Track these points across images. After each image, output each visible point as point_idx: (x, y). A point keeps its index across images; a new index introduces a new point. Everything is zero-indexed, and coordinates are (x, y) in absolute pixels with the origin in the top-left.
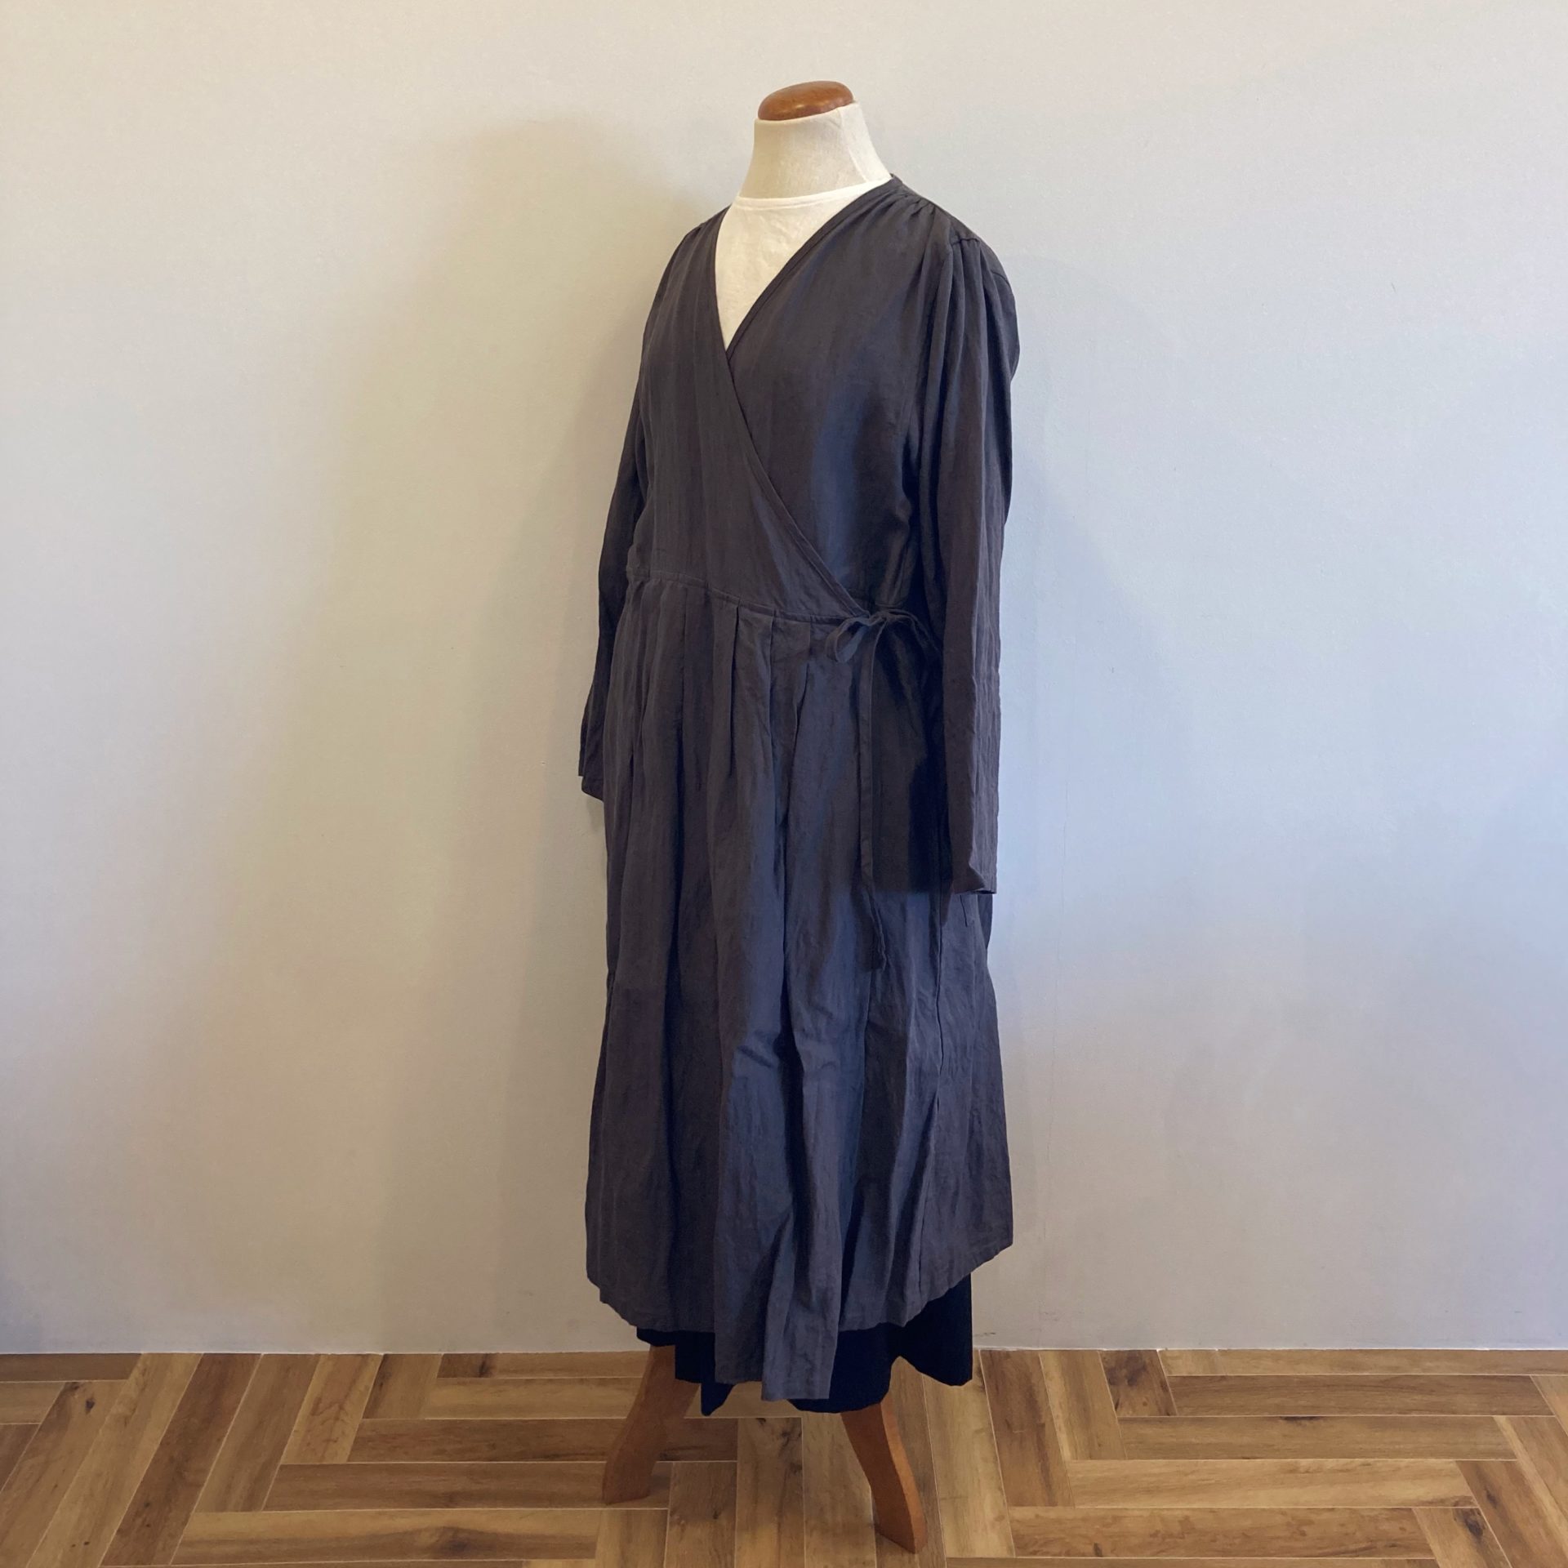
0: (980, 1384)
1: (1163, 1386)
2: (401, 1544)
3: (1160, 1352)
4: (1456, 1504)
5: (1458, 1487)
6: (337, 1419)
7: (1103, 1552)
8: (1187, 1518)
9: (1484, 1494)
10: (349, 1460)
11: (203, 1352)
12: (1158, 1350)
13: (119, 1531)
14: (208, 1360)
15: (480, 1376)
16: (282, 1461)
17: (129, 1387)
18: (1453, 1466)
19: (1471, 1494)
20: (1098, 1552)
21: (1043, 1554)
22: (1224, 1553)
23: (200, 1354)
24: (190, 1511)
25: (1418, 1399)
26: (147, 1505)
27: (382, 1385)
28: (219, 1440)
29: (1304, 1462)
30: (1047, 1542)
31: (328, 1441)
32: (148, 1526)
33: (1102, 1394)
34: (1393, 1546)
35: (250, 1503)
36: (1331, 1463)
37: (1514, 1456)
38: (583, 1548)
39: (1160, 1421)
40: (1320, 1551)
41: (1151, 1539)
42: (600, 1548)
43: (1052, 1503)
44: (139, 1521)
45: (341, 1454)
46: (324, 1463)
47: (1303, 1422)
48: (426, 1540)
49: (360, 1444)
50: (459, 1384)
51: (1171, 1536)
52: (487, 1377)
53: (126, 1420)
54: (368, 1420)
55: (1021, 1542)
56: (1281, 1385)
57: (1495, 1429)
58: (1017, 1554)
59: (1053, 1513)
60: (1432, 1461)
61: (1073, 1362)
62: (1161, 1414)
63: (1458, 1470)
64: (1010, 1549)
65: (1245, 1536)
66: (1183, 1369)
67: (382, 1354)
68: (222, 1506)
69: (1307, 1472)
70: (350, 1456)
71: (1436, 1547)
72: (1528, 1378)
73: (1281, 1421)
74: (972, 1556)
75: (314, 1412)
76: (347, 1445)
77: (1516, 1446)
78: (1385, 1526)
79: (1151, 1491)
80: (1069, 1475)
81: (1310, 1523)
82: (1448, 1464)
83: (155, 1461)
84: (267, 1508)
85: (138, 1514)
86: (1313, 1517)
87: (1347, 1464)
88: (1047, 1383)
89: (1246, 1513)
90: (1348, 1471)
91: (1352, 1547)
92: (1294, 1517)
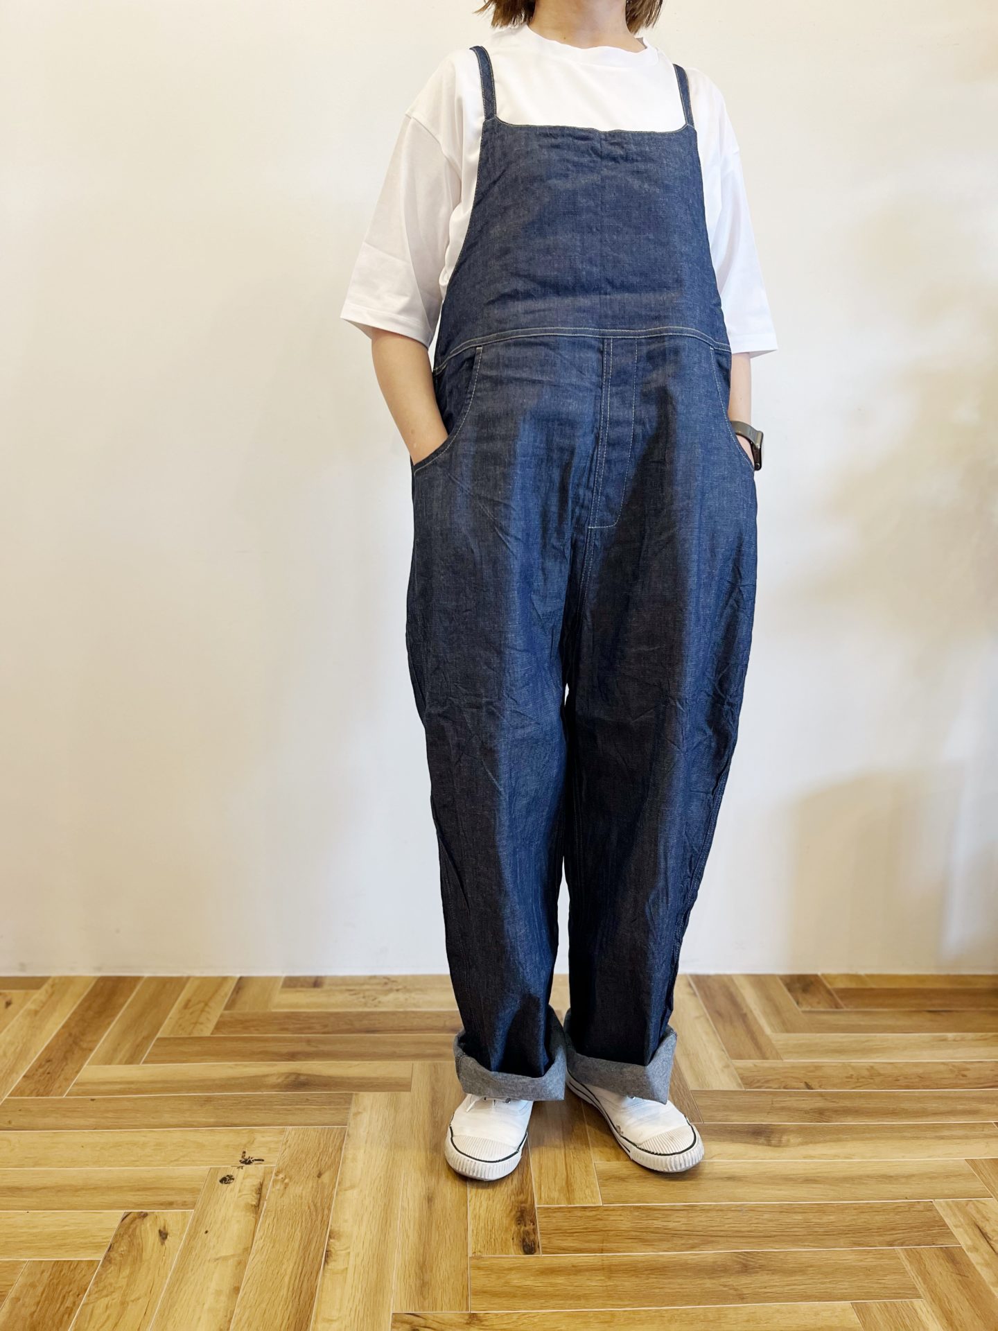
0: (692, 992)
1: (829, 992)
2: (255, 1083)
3: (823, 975)
6: (203, 1011)
7: (813, 1086)
8: (872, 1067)
10: (212, 1034)
11: (100, 975)
12: (819, 973)
13: (24, 1076)
14: (104, 979)
15: (313, 988)
16: (159, 1035)
17: (39, 995)
20: (808, 1087)
21: (767, 1088)
22: (908, 1087)
23: (98, 976)
24: (82, 1065)
26: (48, 1061)
27: (237, 992)
28: (109, 1024)
29: (950, 1035)
30: (767, 1081)
31: (196, 1023)
32: (48, 1073)
33: (785, 998)
35: (132, 1059)
36: (970, 1035)
38: (401, 1086)
39: (834, 1013)
40: (981, 1085)
41: (848, 1080)
42: (413, 1087)
43: (764, 1057)
44: (41, 1070)
45: (207, 1031)
46: (192, 1036)
47: (942, 1013)
48: (273, 1080)
49: (219, 1026)
50: (297, 991)
51: (863, 1077)
52: (320, 988)
53: (36, 1012)
54: (227, 1012)
55: (747, 1081)
56: (918, 993)
58: (745, 1088)
59: (766, 1064)
61: (760, 982)
62: (831, 1007)
64: (739, 1085)
65: (921, 1077)
66: (841, 985)
67: (238, 975)
68: (108, 1060)
69: (954, 1040)
70: (213, 1031)
73: (926, 1011)
74: (710, 1089)
75: (186, 1006)
76: (211, 1026)
79: (840, 1051)
80: (774, 1042)
81: (968, 1069)
83: (57, 1036)
84: (145, 1062)
85: (40, 1066)
86: (968, 1066)
87: (982, 1036)
88: (742, 991)
89: (916, 1065)
92: (954, 1066)
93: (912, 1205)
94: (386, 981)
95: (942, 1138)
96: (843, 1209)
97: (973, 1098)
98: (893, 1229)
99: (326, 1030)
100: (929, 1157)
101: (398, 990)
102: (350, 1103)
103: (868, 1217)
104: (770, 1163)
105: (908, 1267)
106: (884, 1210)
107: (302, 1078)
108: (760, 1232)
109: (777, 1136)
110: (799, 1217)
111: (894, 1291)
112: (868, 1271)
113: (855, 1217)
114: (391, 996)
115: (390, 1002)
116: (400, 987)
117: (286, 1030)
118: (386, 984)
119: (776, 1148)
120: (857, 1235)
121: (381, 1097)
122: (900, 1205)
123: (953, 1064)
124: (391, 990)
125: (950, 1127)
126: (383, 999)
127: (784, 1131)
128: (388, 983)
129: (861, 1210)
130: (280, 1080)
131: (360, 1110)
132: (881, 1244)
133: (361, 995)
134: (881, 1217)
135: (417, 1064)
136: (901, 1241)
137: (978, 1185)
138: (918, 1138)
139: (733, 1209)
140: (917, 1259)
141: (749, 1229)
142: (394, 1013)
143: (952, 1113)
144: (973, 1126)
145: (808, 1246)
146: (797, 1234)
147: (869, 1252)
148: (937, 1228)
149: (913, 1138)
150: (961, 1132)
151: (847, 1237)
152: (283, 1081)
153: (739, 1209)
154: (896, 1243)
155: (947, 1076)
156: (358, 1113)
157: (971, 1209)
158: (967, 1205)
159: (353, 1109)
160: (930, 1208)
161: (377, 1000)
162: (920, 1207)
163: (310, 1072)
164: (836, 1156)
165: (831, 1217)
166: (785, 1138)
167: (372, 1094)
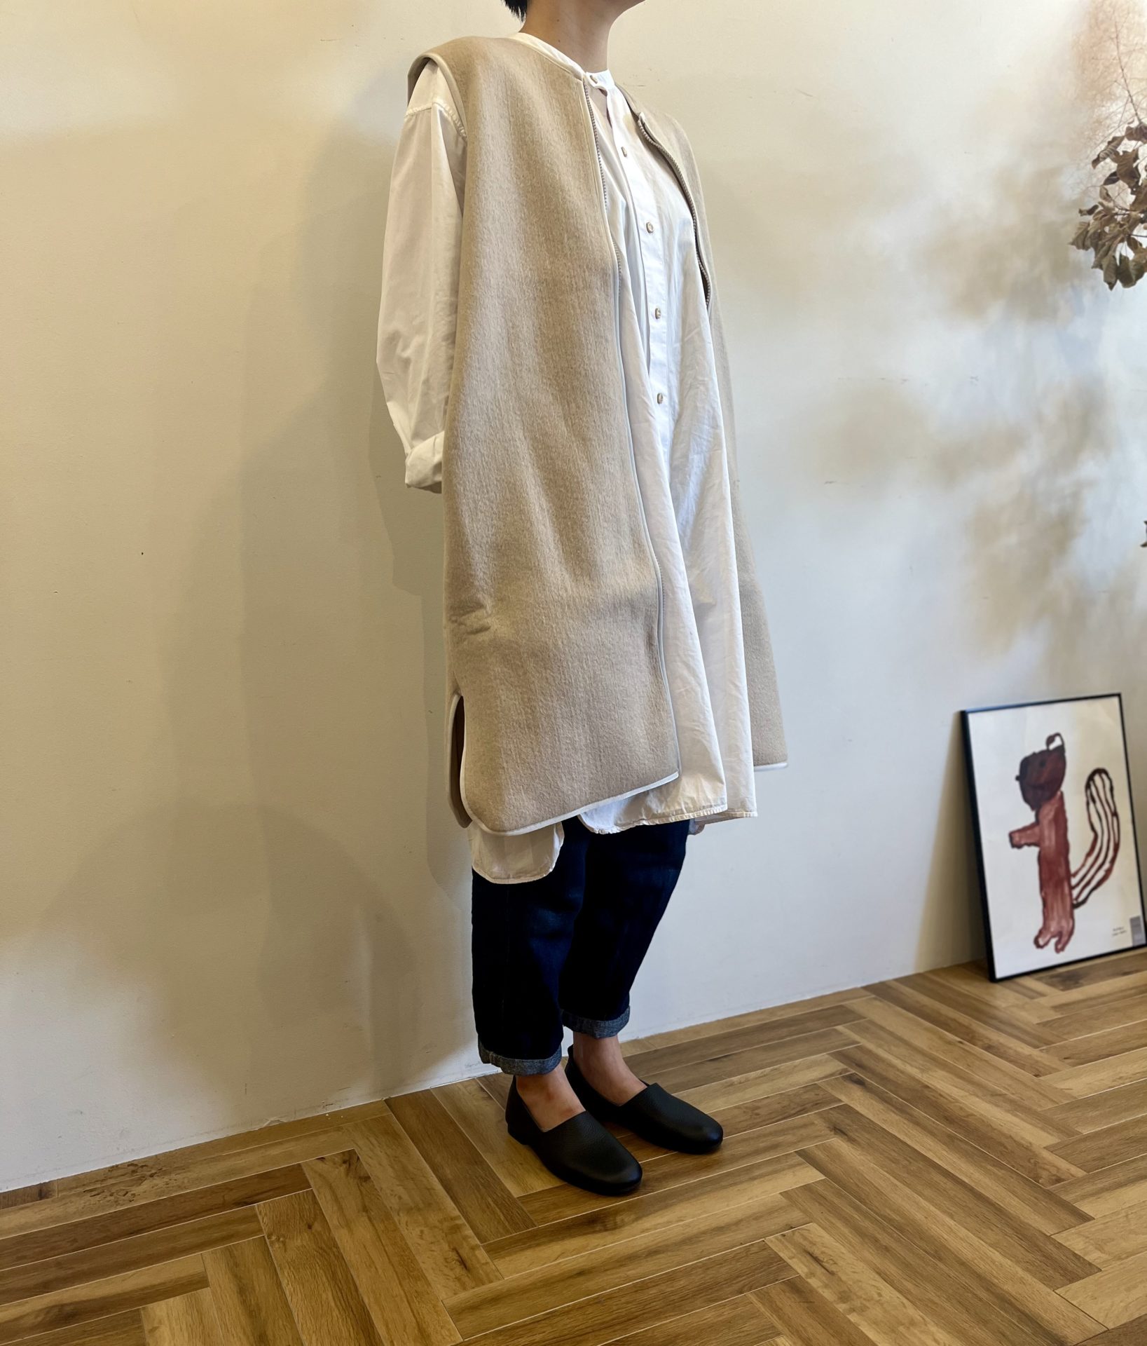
4: (840, 1074)
5: (836, 1066)
9: (854, 1065)
15: (40, 1199)
18: (827, 1056)
19: (845, 1067)
25: (785, 1031)
29: (735, 1079)
34: (817, 1104)
36: (753, 1074)
37: (859, 1043)
38: (196, 1283)
40: (774, 1120)
42: (211, 1280)
47: (722, 1059)
48: (30, 1321)
50: (23, 1210)
52: (48, 1198)
57: (840, 1033)
60: (813, 1057)
63: (831, 1058)
69: (740, 1083)
71: (843, 1098)
72: (842, 1006)
73: (708, 1063)
74: (533, 1191)
77: (856, 1037)
78: (806, 1096)
81: (758, 1108)
82: (823, 1056)
86: (759, 1104)
87: (762, 1073)
90: (765, 1076)
91: (793, 1112)
92: (746, 1108)
93: (748, 1249)
94: (132, 1168)
95: (754, 1179)
96: (688, 1272)
97: (771, 1134)
98: (738, 1277)
99: (76, 1245)
100: (749, 1199)
101: (152, 1176)
102: (140, 1320)
103: (714, 1272)
104: (613, 1247)
105: (763, 1309)
106: (725, 1261)
107: (68, 1309)
108: (623, 1317)
109: (611, 1219)
110: (653, 1291)
111: (757, 1335)
112: (729, 1323)
113: (703, 1276)
114: (146, 1185)
115: (146, 1193)
116: (153, 1171)
117: (24, 1257)
118: (134, 1172)
119: (613, 1232)
120: (709, 1292)
121: (176, 1303)
122: (739, 1252)
123: (745, 1105)
124: (142, 1179)
125: (759, 1166)
126: (137, 1190)
127: (617, 1212)
128: (137, 1171)
129: (706, 1267)
130: (39, 1319)
131: (156, 1325)
132: (733, 1294)
133: (106, 1193)
134: (724, 1268)
135: (206, 1253)
136: (749, 1285)
137: (796, 1215)
138: (735, 1184)
139: (591, 1303)
140: (765, 1298)
141: (611, 1318)
142: (158, 1203)
143: (757, 1152)
144: (778, 1160)
145: (670, 1316)
146: (657, 1307)
147: (724, 1305)
148: (775, 1264)
149: (731, 1185)
150: (770, 1169)
151: (701, 1297)
152: (43, 1319)
153: (597, 1301)
154: (745, 1289)
155: (742, 1119)
156: (153, 1330)
157: (797, 1238)
158: (794, 1234)
159: (147, 1327)
160: (765, 1247)
161: (129, 1194)
162: (754, 1249)
163: (77, 1300)
164: (669, 1222)
165: (682, 1282)
166: (619, 1219)
167: (163, 1303)
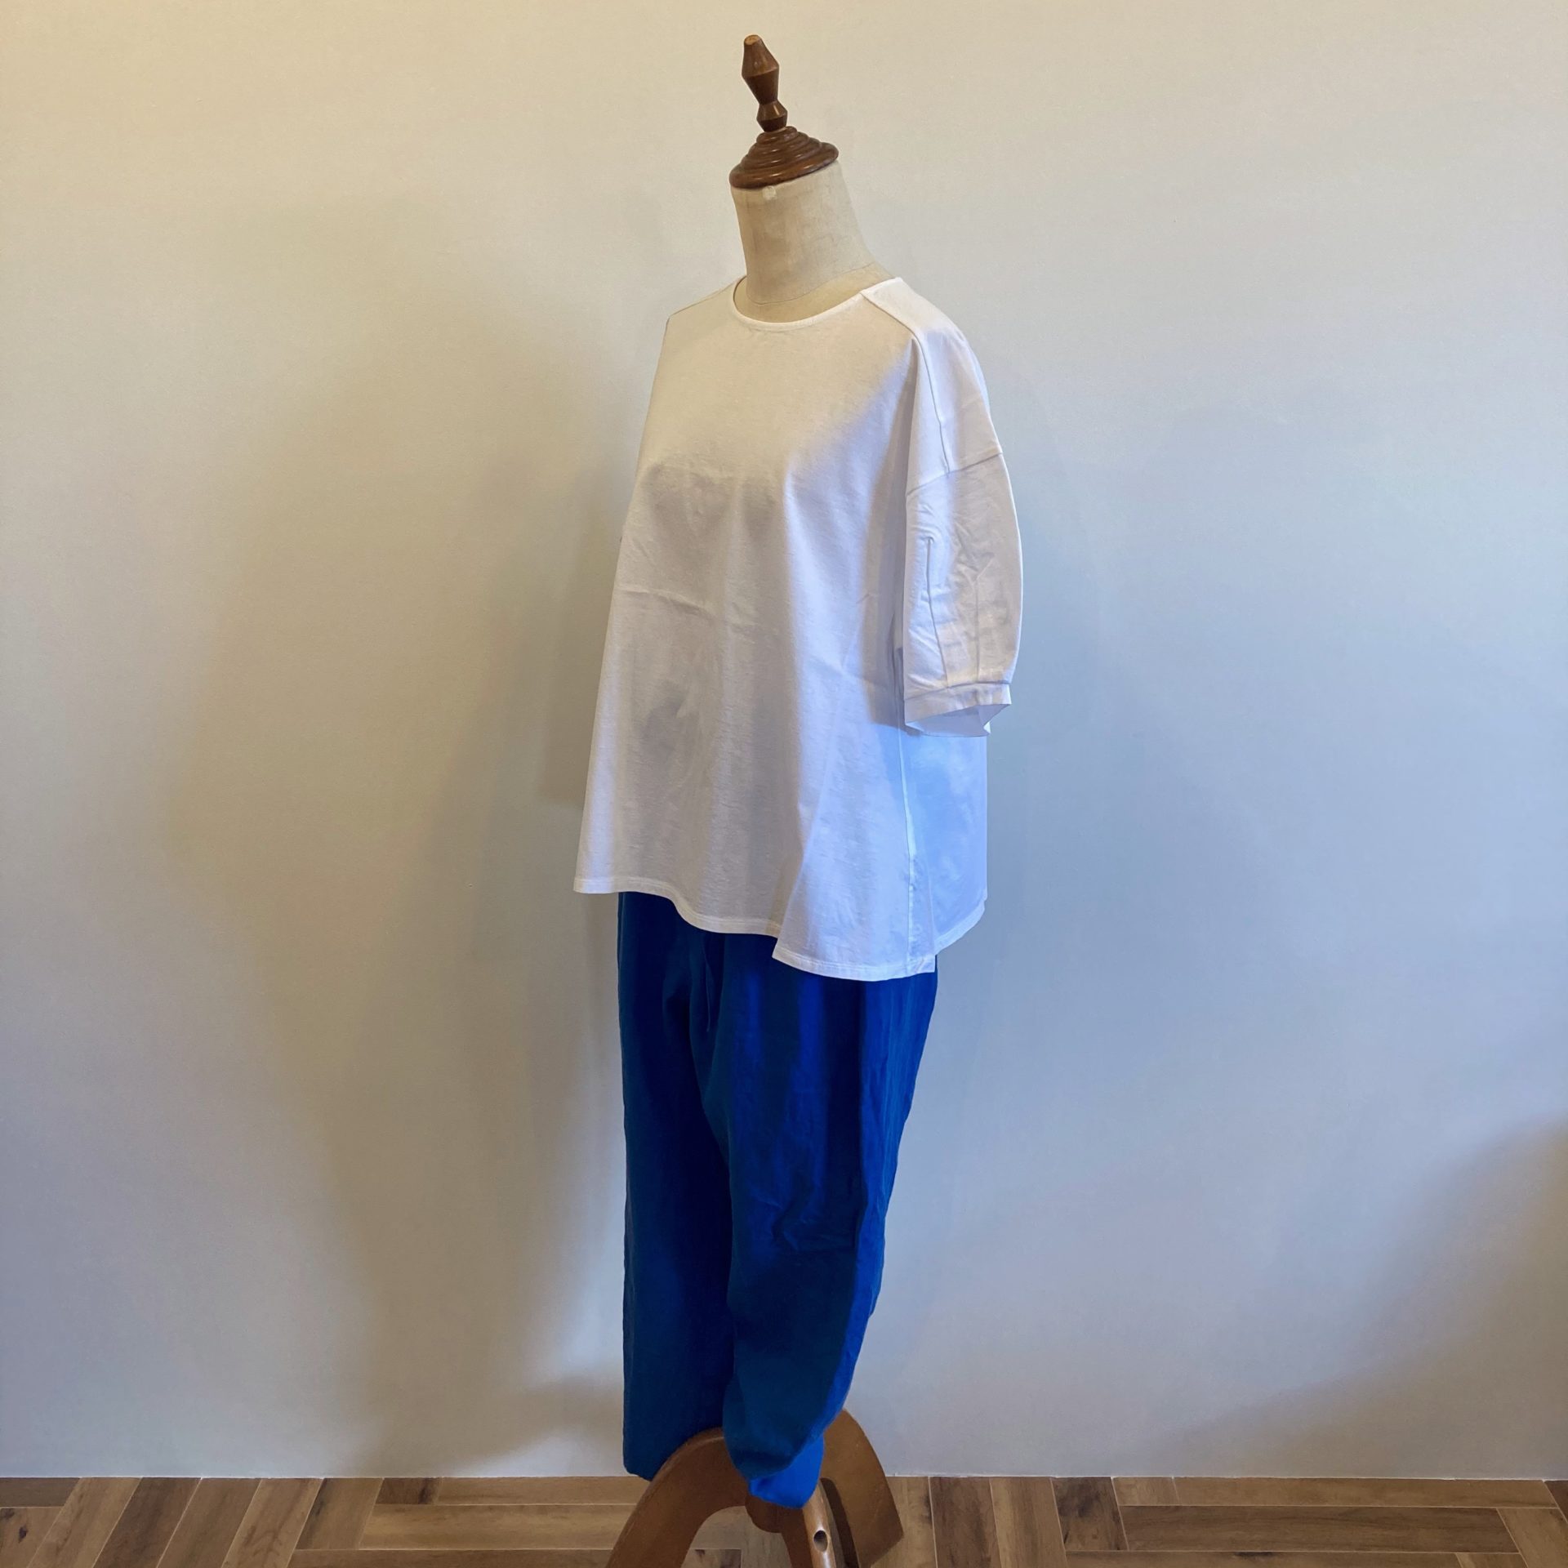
1: (1115, 1515)
3: (1114, 1479)
6: (270, 1549)
11: (142, 1477)
14: (147, 1484)
17: (62, 1515)
23: (138, 1479)
27: (318, 1513)
39: (1110, 1556)
53: (58, 1549)
54: (302, 1551)
56: (1238, 1517)
61: (1024, 1489)
62: (1110, 1548)
66: (1136, 1500)
67: (322, 1478)
75: (248, 1540)
88: (996, 1513)
